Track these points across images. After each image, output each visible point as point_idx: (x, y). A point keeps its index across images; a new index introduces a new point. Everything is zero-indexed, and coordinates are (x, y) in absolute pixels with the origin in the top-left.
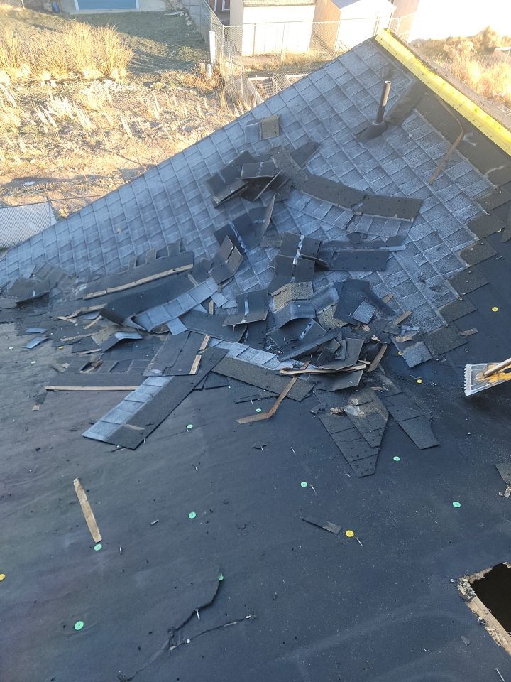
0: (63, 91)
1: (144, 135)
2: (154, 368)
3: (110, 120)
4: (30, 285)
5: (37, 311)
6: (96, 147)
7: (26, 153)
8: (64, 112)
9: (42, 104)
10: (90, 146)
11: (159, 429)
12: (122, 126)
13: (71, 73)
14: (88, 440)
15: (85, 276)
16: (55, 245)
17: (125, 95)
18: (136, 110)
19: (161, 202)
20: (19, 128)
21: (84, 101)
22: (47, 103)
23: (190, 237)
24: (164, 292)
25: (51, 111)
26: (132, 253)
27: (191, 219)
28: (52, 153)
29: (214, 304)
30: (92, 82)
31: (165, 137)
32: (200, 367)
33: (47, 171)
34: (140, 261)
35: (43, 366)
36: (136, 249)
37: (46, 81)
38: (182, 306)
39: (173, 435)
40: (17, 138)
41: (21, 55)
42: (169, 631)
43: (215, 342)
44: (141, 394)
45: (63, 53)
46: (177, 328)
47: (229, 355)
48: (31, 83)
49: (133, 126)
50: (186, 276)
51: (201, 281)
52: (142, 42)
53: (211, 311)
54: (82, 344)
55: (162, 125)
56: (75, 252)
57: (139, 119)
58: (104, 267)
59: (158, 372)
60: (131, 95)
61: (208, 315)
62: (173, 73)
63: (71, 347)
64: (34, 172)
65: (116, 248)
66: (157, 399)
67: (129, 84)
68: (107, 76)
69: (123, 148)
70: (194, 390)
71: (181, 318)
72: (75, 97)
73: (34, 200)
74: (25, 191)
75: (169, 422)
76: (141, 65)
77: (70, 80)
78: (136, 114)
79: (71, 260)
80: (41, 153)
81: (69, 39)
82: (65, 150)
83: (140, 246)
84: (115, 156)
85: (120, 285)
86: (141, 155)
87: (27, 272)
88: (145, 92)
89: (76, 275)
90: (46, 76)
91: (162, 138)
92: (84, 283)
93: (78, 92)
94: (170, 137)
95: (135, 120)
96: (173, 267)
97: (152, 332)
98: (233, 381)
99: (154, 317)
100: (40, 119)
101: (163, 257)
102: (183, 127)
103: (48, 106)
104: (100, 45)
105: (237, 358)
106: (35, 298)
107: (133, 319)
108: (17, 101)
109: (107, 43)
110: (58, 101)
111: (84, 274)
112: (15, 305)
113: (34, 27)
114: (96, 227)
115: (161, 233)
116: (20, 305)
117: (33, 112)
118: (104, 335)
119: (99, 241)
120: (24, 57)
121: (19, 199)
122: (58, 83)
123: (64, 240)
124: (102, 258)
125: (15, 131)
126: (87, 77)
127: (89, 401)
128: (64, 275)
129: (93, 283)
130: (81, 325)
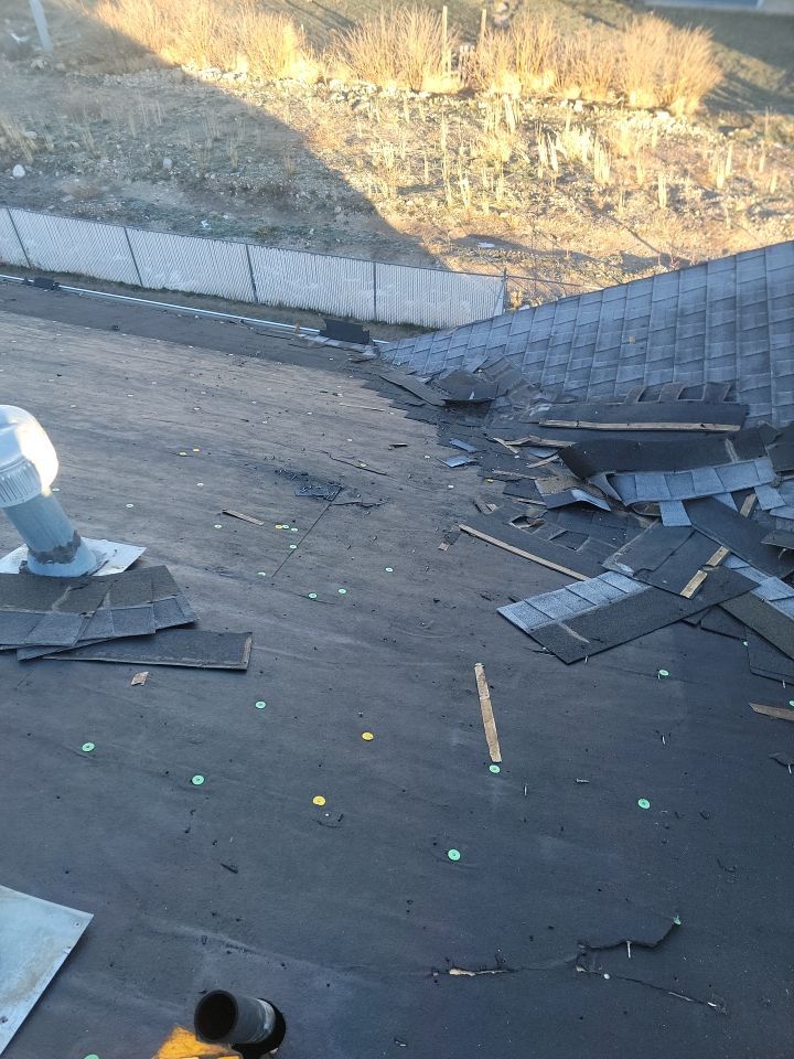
0: (587, 121)
1: (686, 209)
2: (621, 560)
3: (641, 175)
4: (471, 382)
5: (468, 420)
6: (599, 212)
7: (499, 201)
8: (576, 152)
9: (551, 133)
10: (592, 209)
11: (610, 653)
12: (656, 187)
13: (612, 94)
14: (503, 620)
15: (553, 392)
16: (524, 336)
17: (681, 140)
18: (689, 167)
19: (720, 313)
20: (505, 163)
21: (613, 140)
22: (557, 134)
23: (752, 382)
24: (674, 454)
25: (559, 146)
26: (640, 380)
27: (766, 354)
28: (534, 209)
29: (757, 501)
30: (637, 113)
31: (720, 218)
32: (700, 591)
33: (517, 233)
34: (648, 395)
35: (463, 496)
36: (649, 375)
37: (570, 101)
38: (697, 486)
39: (633, 672)
40: (496, 177)
41: (551, 56)
42: (580, 943)
43: (735, 563)
44: (592, 591)
45: (613, 61)
46: (675, 516)
47: (758, 592)
48: (547, 100)
49: (674, 191)
50: (721, 441)
51: (746, 458)
52: (744, 61)
53: (745, 510)
54: (519, 486)
55: (722, 198)
56: (550, 354)
57: (688, 182)
58: (586, 387)
59: (627, 569)
60: (690, 142)
61: (736, 516)
62: (778, 118)
63: (504, 485)
64: (498, 231)
65: (616, 365)
66: (616, 609)
67: (694, 125)
68: (664, 107)
69: (642, 222)
70: (681, 621)
71: (687, 503)
72: (602, 132)
73: (484, 270)
74: (477, 255)
75: (629, 650)
76: (726, 98)
77: (605, 104)
78: (685, 173)
79: (540, 364)
80: (519, 205)
81: (630, 42)
82: (554, 208)
83: (657, 372)
84: (625, 233)
85: (601, 422)
86: (664, 237)
87: (473, 364)
88: (716, 141)
89: (539, 387)
90: (574, 93)
91: (713, 218)
92: (548, 402)
93: (609, 124)
94: (728, 220)
95: (681, 181)
96: (704, 421)
97: (630, 508)
98: (755, 637)
99: (644, 487)
100: (538, 156)
101: (689, 401)
102: (758, 209)
103: (558, 139)
104: (673, 58)
105: (772, 604)
106: (472, 402)
107: (609, 477)
108: (518, 124)
109: (686, 56)
110: (576, 130)
111: (552, 389)
112: (444, 403)
113: (582, 18)
114: (596, 326)
115: (702, 361)
116: (450, 404)
117: (533, 144)
118: (555, 485)
119: (592, 348)
120: (554, 61)
121: (464, 265)
122: (585, 106)
123: (541, 332)
124: (588, 373)
125: (498, 167)
126: (633, 102)
127: (515, 569)
128: (523, 382)
129: (562, 406)
130: (523, 459)
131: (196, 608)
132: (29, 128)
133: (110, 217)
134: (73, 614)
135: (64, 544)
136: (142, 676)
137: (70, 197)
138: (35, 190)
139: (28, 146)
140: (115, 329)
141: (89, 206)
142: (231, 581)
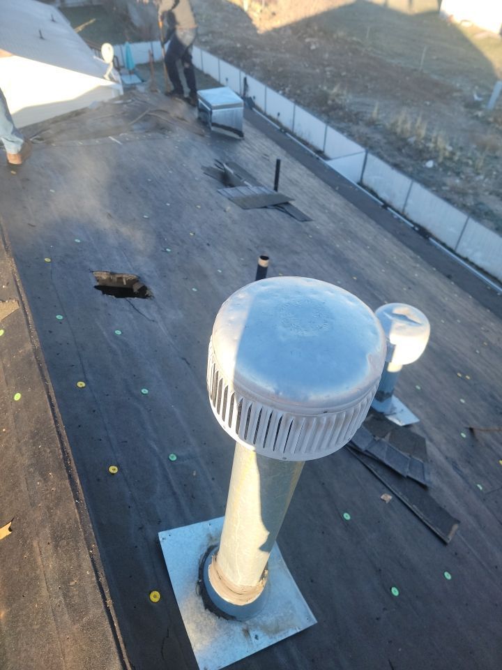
131: (431, 479)
132: (451, 145)
133: (463, 207)
134: (369, 432)
135: (386, 392)
136: (388, 497)
137: (447, 188)
138: (432, 177)
139: (444, 154)
140: (449, 277)
141: (456, 197)
142: (459, 477)
